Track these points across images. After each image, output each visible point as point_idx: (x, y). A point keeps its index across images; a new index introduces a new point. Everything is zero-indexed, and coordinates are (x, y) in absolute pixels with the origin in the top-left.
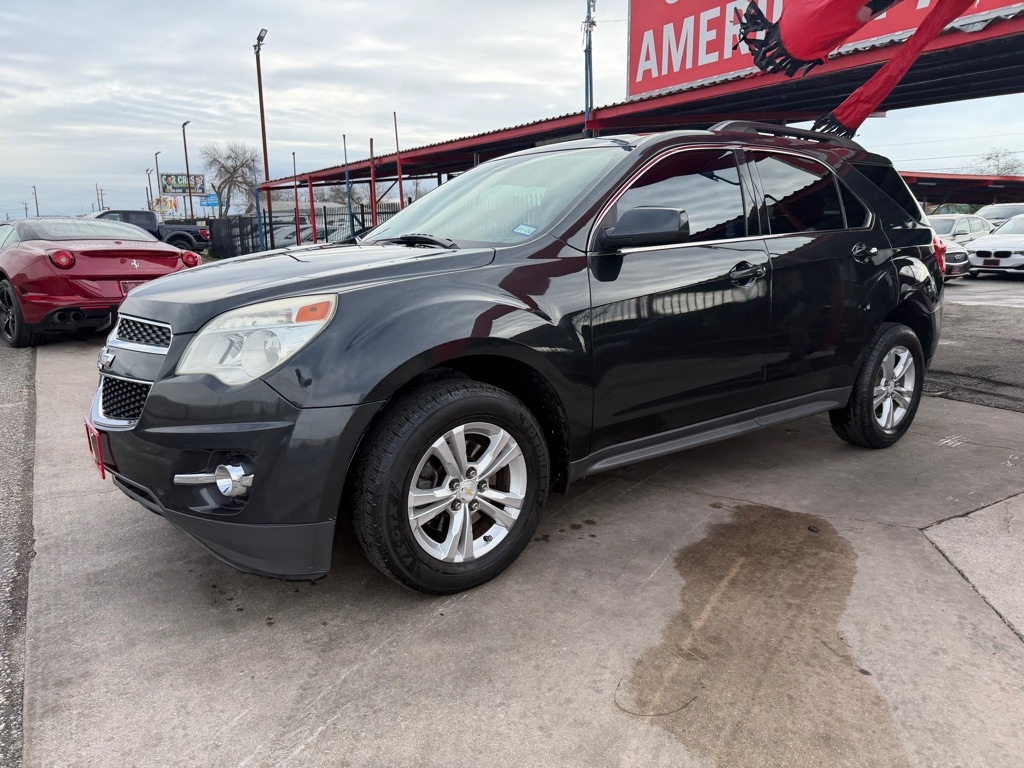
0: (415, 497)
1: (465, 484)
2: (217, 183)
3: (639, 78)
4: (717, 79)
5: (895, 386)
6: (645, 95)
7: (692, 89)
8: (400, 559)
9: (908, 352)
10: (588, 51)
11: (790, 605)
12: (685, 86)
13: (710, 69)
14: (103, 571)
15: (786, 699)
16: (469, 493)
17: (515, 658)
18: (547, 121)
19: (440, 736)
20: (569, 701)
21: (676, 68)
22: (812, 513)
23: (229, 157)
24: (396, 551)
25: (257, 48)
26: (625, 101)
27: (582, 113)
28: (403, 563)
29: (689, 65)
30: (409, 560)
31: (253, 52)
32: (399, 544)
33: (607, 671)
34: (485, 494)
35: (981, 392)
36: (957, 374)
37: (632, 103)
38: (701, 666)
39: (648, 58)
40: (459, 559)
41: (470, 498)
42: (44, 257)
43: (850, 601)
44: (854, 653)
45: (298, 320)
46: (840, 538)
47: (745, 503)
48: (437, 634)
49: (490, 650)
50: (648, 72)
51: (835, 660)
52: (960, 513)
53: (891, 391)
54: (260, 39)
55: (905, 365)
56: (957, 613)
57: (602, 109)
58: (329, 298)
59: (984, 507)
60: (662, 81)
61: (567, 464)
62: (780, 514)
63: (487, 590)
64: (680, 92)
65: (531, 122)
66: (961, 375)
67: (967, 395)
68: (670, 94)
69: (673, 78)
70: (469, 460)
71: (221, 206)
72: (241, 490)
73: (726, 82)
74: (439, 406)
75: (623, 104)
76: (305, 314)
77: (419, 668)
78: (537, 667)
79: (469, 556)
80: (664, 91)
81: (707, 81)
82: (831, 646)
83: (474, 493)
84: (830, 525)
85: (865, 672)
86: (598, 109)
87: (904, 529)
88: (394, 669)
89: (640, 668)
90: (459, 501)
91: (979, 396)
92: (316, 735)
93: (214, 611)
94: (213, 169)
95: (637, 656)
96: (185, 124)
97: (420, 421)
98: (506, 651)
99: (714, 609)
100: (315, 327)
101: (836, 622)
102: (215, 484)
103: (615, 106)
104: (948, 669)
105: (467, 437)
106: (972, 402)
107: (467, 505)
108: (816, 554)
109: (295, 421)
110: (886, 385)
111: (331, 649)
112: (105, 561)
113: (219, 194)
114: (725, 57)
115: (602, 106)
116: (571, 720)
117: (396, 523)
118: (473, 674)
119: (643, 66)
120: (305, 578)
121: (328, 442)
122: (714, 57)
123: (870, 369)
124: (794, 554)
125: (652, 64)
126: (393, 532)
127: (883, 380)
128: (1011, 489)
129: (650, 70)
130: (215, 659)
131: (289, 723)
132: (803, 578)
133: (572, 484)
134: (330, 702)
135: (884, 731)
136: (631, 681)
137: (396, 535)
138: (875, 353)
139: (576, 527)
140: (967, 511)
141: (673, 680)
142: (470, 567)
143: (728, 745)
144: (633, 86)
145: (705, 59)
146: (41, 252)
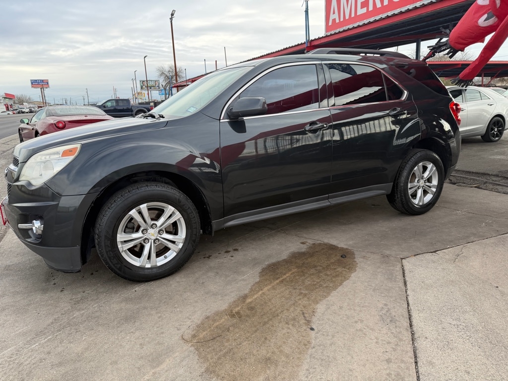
0: (121, 237)
1: (151, 231)
2: (164, 84)
3: (330, 24)
4: (366, 21)
5: (425, 183)
7: (354, 28)
8: (114, 265)
9: (432, 164)
11: (302, 293)
12: (351, 26)
14: (13, 265)
15: (263, 339)
16: (153, 235)
17: (153, 312)
19: (96, 344)
20: (162, 333)
21: (347, 17)
22: (349, 248)
24: (111, 261)
25: (171, 19)
26: (324, 35)
27: (305, 43)
28: (116, 267)
29: (353, 15)
30: (119, 266)
32: (112, 258)
33: (190, 321)
35: (499, 185)
36: (492, 175)
37: (327, 36)
38: (235, 321)
39: (334, 13)
41: (154, 238)
43: (334, 293)
44: (314, 319)
45: (62, 156)
46: (355, 261)
47: (319, 242)
48: (127, 300)
49: (145, 308)
50: (334, 20)
51: (303, 321)
52: (432, 251)
53: (422, 185)
54: (172, 15)
55: (430, 172)
56: (385, 303)
57: (313, 40)
58: (78, 146)
59: (449, 248)
61: (211, 222)
62: (333, 248)
63: (164, 281)
64: (349, 29)
66: (494, 175)
67: (491, 186)
68: (344, 31)
70: (152, 219)
71: (166, 94)
72: (40, 232)
73: (370, 23)
74: (131, 195)
76: (65, 154)
77: (109, 314)
78: (159, 317)
79: (154, 264)
81: (361, 23)
82: (306, 315)
83: (156, 235)
84: (354, 254)
85: (312, 329)
86: (312, 41)
87: (392, 258)
88: (97, 314)
89: (206, 320)
90: (147, 239)
91: (498, 187)
92: (46, 340)
93: (44, 284)
94: (162, 77)
95: (208, 314)
96: (145, 57)
97: (120, 202)
98: (151, 309)
99: (264, 294)
101: (317, 303)
102: (32, 229)
103: (319, 38)
104: (357, 330)
105: (149, 209)
106: (492, 191)
107: (153, 241)
108: (335, 269)
109: (59, 202)
110: (418, 182)
111: (79, 303)
112: (16, 260)
113: (165, 89)
114: (370, 10)
115: (313, 39)
116: (157, 341)
117: (110, 249)
118: (130, 318)
119: (332, 17)
120: (70, 271)
122: (364, 10)
123: (405, 173)
124: (324, 268)
125: (336, 16)
126: (108, 253)
127: (417, 179)
128: (472, 238)
129: (335, 19)
130: (29, 305)
131: (40, 334)
132: (319, 281)
133: (216, 232)
134: (62, 326)
135: (298, 358)
136: (197, 326)
137: (110, 254)
139: (227, 252)
140: (437, 250)
141: (217, 327)
142: (155, 270)
143: (219, 358)
145: (361, 11)
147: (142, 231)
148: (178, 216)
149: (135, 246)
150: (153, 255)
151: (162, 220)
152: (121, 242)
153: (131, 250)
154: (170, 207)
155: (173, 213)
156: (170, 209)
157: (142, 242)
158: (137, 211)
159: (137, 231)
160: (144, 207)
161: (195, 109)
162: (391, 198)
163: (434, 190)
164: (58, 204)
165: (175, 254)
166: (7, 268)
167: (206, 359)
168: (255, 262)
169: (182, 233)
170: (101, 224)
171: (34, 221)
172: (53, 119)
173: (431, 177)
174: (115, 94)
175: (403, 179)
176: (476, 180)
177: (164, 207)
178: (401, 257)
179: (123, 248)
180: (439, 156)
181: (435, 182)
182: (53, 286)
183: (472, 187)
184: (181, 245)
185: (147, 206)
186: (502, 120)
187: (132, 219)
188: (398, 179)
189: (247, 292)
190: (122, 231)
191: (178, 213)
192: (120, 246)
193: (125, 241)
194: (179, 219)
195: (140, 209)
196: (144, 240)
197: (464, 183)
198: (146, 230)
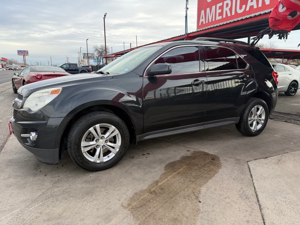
0: (83, 143)
1: (101, 140)
2: (97, 56)
3: (200, 24)
4: (221, 24)
5: (258, 117)
6: (201, 29)
7: (214, 27)
8: (78, 160)
9: (262, 107)
10: (186, 17)
11: (191, 180)
12: (212, 26)
13: (220, 21)
14: (14, 159)
15: (171, 207)
16: (102, 143)
17: (103, 190)
18: (175, 37)
19: (70, 208)
20: (110, 202)
21: (210, 21)
22: (216, 155)
23: (101, 49)
24: (77, 158)
25: (104, 18)
26: (196, 31)
27: (184, 35)
29: (214, 20)
30: (81, 161)
31: (103, 19)
32: (78, 156)
33: (126, 195)
34: (108, 144)
35: (298, 120)
36: (293, 115)
37: (198, 31)
38: (153, 196)
39: (202, 18)
40: (98, 162)
41: (102, 145)
42: (34, 76)
43: (210, 181)
44: (200, 196)
45: (51, 94)
46: (220, 162)
47: (197, 150)
48: (86, 182)
49: (97, 187)
50: (202, 22)
51: (194, 197)
52: (264, 157)
53: (256, 119)
54: (105, 16)
55: (261, 111)
56: (241, 187)
57: (190, 33)
58: (60, 88)
59: (274, 156)
60: (206, 25)
61: (135, 137)
62: (206, 154)
64: (211, 28)
65: (171, 38)
66: (294, 115)
67: (293, 121)
68: (208, 29)
69: (209, 24)
70: (102, 134)
71: (98, 62)
72: (35, 139)
73: (223, 25)
74: (91, 119)
75: (195, 32)
76: (53, 93)
77: (75, 190)
78: (107, 193)
79: (102, 161)
80: (206, 28)
81: (218, 25)
82: (195, 193)
83: (104, 143)
84: (219, 158)
85: (200, 202)
86: (189, 34)
87: (242, 161)
88: (69, 190)
89: (135, 195)
91: (297, 122)
92: (38, 205)
93: (34, 171)
94: (96, 52)
95: (136, 192)
96: (87, 40)
97: (84, 122)
98: (101, 188)
99: (168, 180)
100: (55, 96)
101: (201, 186)
102: (30, 137)
103: (193, 33)
104: (227, 203)
105: (101, 128)
106: (294, 124)
107: (101, 147)
108: (209, 167)
109: (48, 121)
110: (254, 117)
111: (56, 183)
112: (15, 156)
113: (98, 59)
114: (224, 17)
115: (190, 32)
116: (107, 207)
117: (77, 151)
118: (89, 193)
119: (201, 20)
120: (52, 164)
121: (56, 127)
122: (220, 17)
123: (247, 112)
124: (202, 166)
125: (203, 20)
126: (76, 153)
127: (253, 115)
128: (287, 151)
129: (203, 22)
130: (26, 184)
131: (34, 201)
132: (200, 173)
133: (138, 142)
134: (47, 197)
135: (194, 219)
136: (130, 199)
137: (77, 154)
138: (249, 107)
139: (143, 155)
140: (267, 157)
141: (142, 199)
142: (102, 164)
143: (146, 218)
144: (198, 27)
145: (218, 18)
146: (34, 75)
147: (96, 141)
148: (117, 132)
149: (91, 150)
150: (102, 155)
151: (108, 134)
152: (83, 147)
153: (89, 152)
154: (113, 126)
155: (114, 130)
156: (112, 128)
157: (96, 147)
158: (94, 128)
159: (93, 140)
160: (98, 126)
161: (128, 70)
162: (238, 126)
163: (263, 122)
164: (47, 123)
165: (114, 155)
166: (10, 161)
167: (138, 219)
168: (161, 162)
169: (119, 143)
170: (72, 136)
171: (32, 133)
172: (34, 73)
173: (261, 114)
174: (68, 61)
175: (246, 115)
176: (284, 117)
177: (109, 126)
178: (247, 160)
179: (84, 150)
180: (266, 102)
181: (263, 117)
182: (40, 172)
183: (282, 121)
184: (118, 150)
185: (100, 126)
186: (296, 83)
187: (90, 133)
188: (243, 115)
189: (158, 179)
190: (84, 140)
191: (117, 130)
192: (82, 149)
193: (85, 146)
194: (117, 134)
195: (95, 127)
196: (97, 146)
197: (278, 119)
198: (98, 140)
